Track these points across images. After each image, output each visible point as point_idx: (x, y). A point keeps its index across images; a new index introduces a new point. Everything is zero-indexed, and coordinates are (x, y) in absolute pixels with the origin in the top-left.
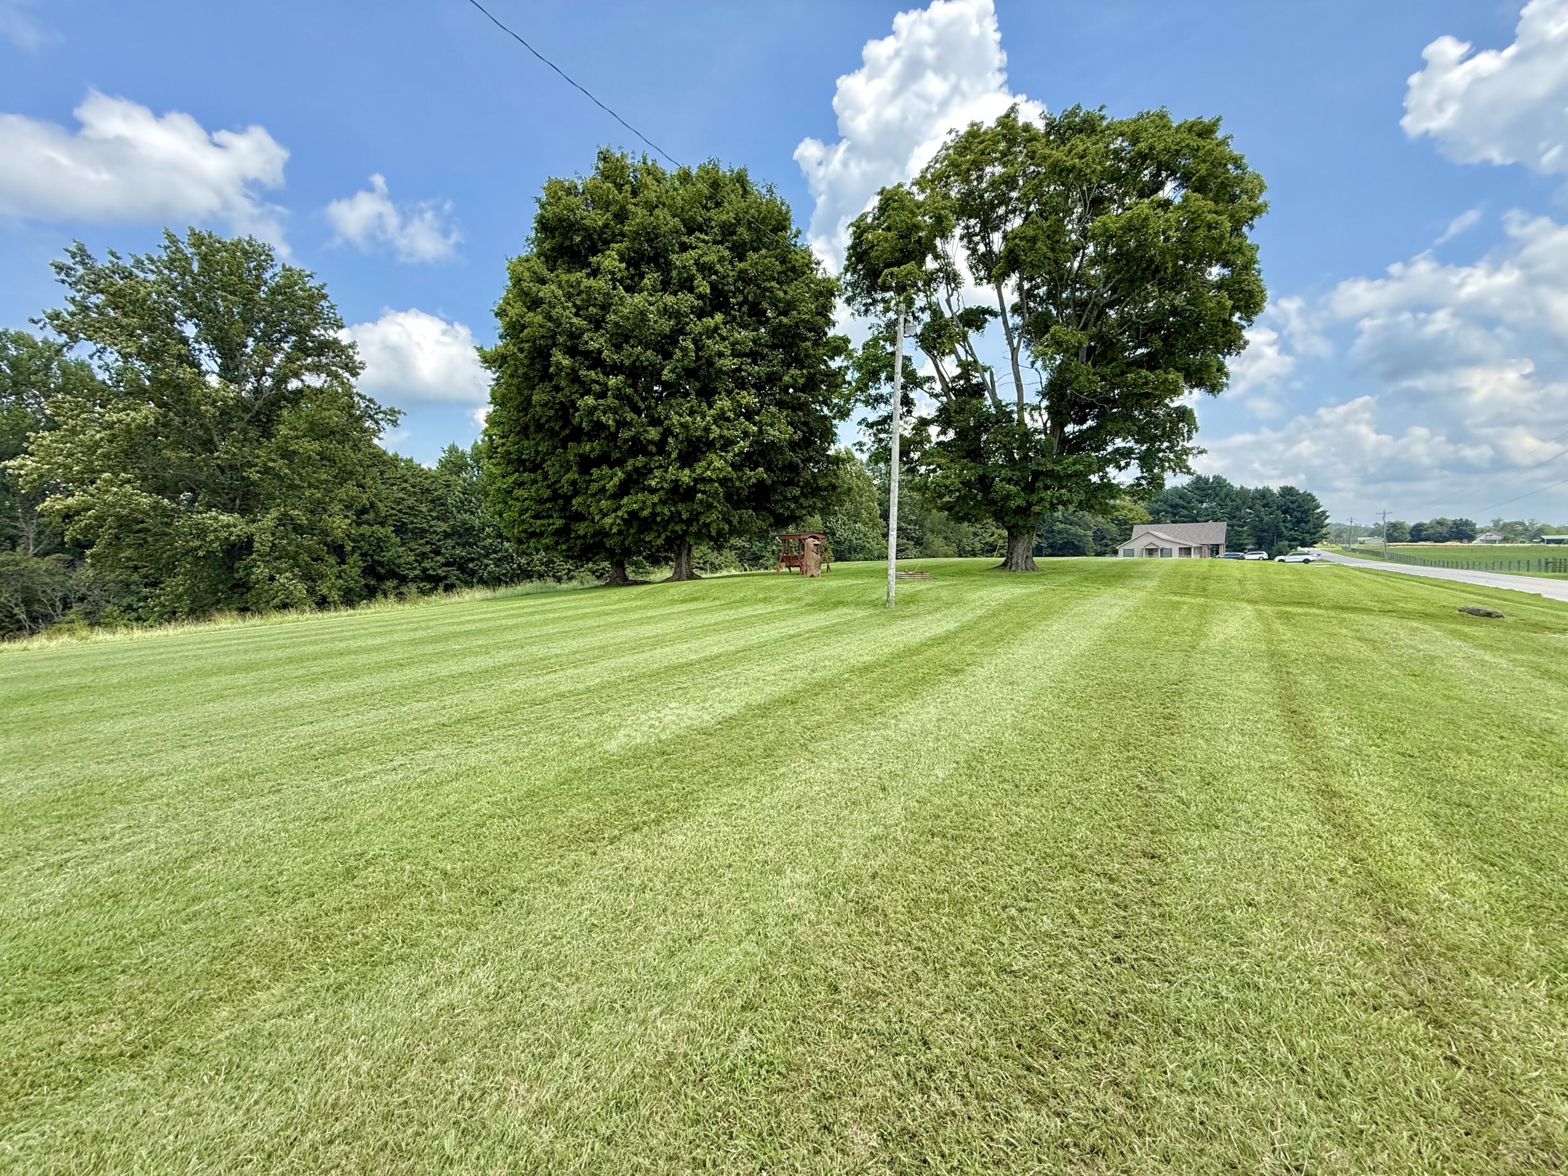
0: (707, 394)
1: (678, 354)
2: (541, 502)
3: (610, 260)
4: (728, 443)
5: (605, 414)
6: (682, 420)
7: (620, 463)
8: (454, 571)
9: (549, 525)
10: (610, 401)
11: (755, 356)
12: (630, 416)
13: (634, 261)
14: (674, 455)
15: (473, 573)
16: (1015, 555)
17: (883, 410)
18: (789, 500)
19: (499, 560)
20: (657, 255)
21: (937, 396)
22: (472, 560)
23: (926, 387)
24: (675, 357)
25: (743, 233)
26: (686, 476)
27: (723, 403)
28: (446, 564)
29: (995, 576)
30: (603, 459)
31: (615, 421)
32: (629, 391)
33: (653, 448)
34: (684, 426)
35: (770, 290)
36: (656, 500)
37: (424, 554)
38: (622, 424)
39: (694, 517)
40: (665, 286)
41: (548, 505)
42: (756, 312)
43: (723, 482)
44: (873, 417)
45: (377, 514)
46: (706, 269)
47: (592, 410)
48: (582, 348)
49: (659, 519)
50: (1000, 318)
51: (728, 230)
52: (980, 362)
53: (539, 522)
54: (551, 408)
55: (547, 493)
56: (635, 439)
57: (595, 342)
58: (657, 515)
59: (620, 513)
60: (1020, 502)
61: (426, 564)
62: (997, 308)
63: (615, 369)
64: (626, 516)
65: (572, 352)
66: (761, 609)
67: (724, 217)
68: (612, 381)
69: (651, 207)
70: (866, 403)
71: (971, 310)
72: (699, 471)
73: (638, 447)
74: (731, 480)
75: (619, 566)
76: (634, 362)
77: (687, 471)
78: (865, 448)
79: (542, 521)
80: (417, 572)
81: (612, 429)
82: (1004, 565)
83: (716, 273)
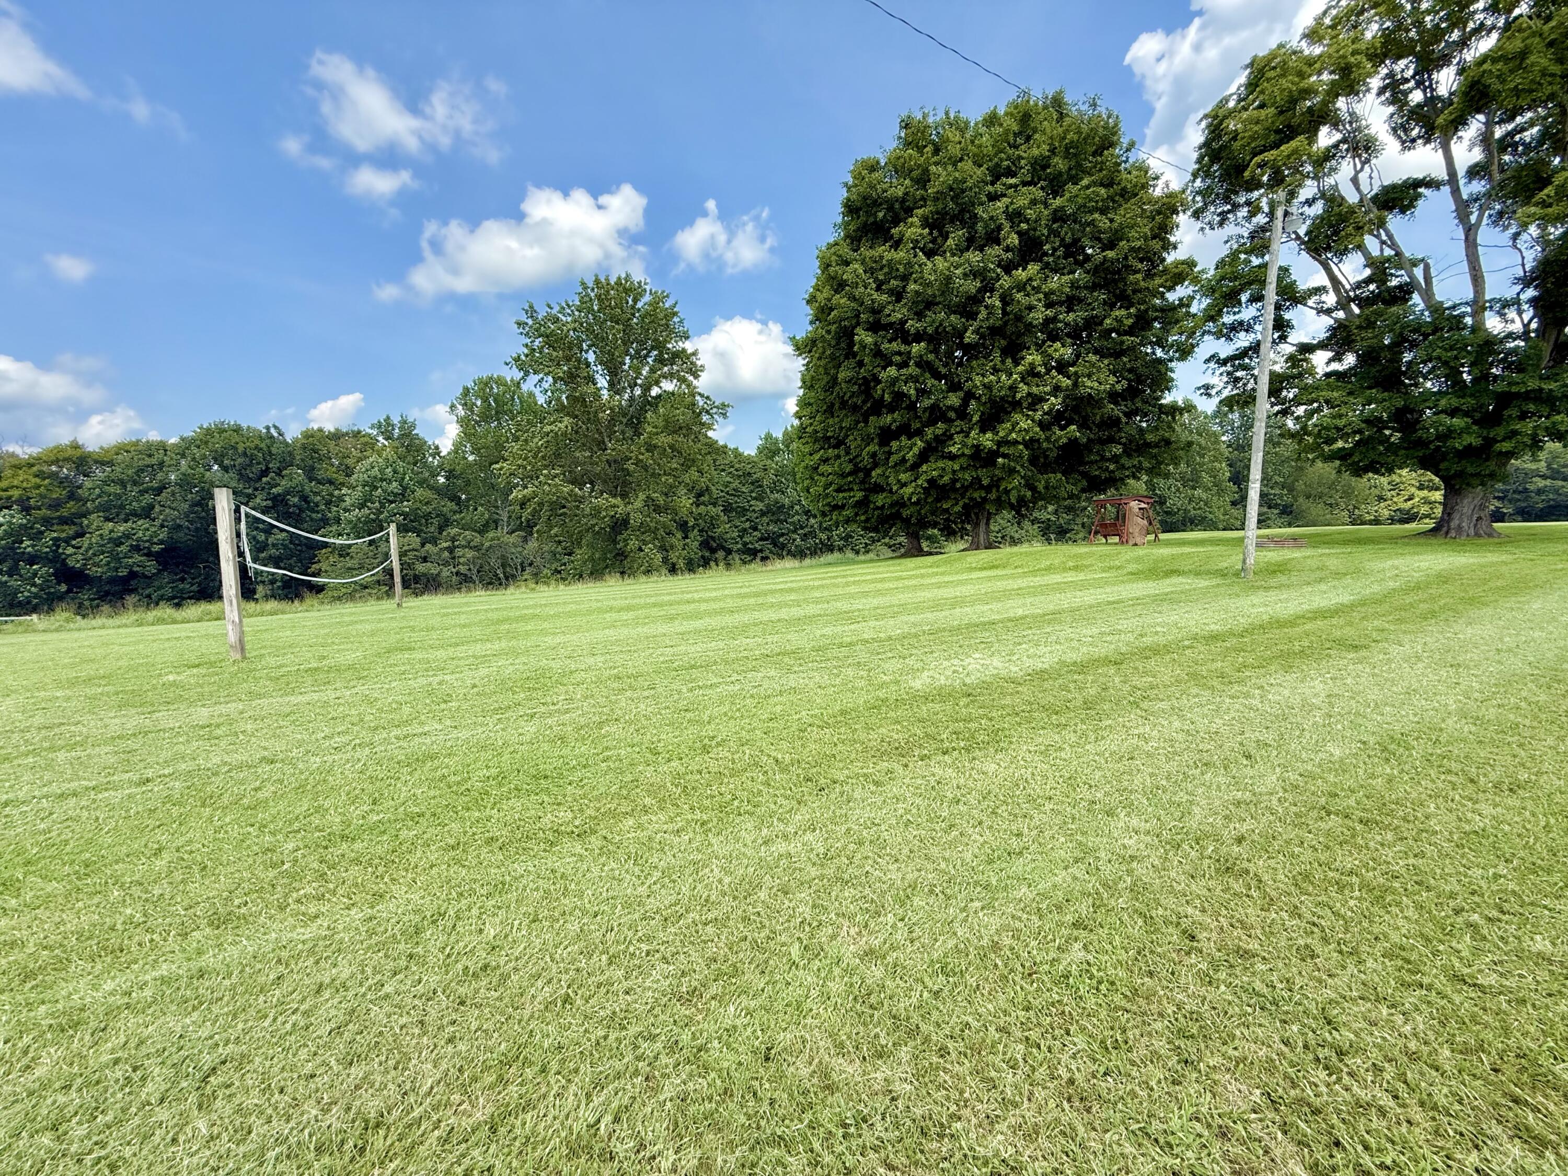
0: (1013, 351)
1: (983, 313)
2: (843, 475)
3: (913, 229)
4: (1036, 400)
5: (906, 383)
6: (986, 380)
7: (919, 433)
8: (768, 545)
9: (850, 497)
10: (912, 370)
11: (1071, 303)
12: (931, 382)
13: (936, 224)
14: (976, 418)
15: (783, 547)
16: (1456, 516)
17: (1243, 340)
18: (1108, 460)
19: (805, 535)
20: (962, 211)
21: (1328, 312)
22: (783, 535)
23: (1310, 303)
24: (980, 316)
25: (1060, 164)
26: (987, 440)
27: (1032, 357)
28: (761, 539)
29: (1418, 544)
30: (905, 430)
31: (916, 389)
32: (931, 357)
33: (952, 415)
34: (988, 387)
35: (1092, 223)
36: (957, 467)
37: (745, 530)
38: (923, 392)
39: (995, 484)
40: (971, 242)
41: (850, 479)
42: (1073, 250)
43: (1030, 444)
44: (1225, 349)
45: (711, 497)
46: (1015, 216)
47: (894, 381)
48: (884, 321)
49: (958, 485)
50: (1446, 190)
51: (1040, 165)
52: (1407, 254)
53: (841, 495)
54: (855, 384)
55: (849, 468)
56: (934, 408)
57: (898, 313)
58: (957, 480)
59: (920, 482)
60: (1472, 440)
61: (746, 539)
63: (918, 338)
64: (926, 485)
65: (874, 327)
66: (1071, 577)
67: (1036, 152)
68: (916, 348)
69: (955, 162)
70: (1218, 335)
71: (1394, 187)
72: (1001, 434)
73: (937, 414)
74: (1038, 440)
75: (915, 537)
76: (937, 328)
77: (989, 435)
78: (1213, 392)
79: (845, 494)
80: (739, 546)
81: (913, 398)
82: (1434, 531)
83: (1027, 221)
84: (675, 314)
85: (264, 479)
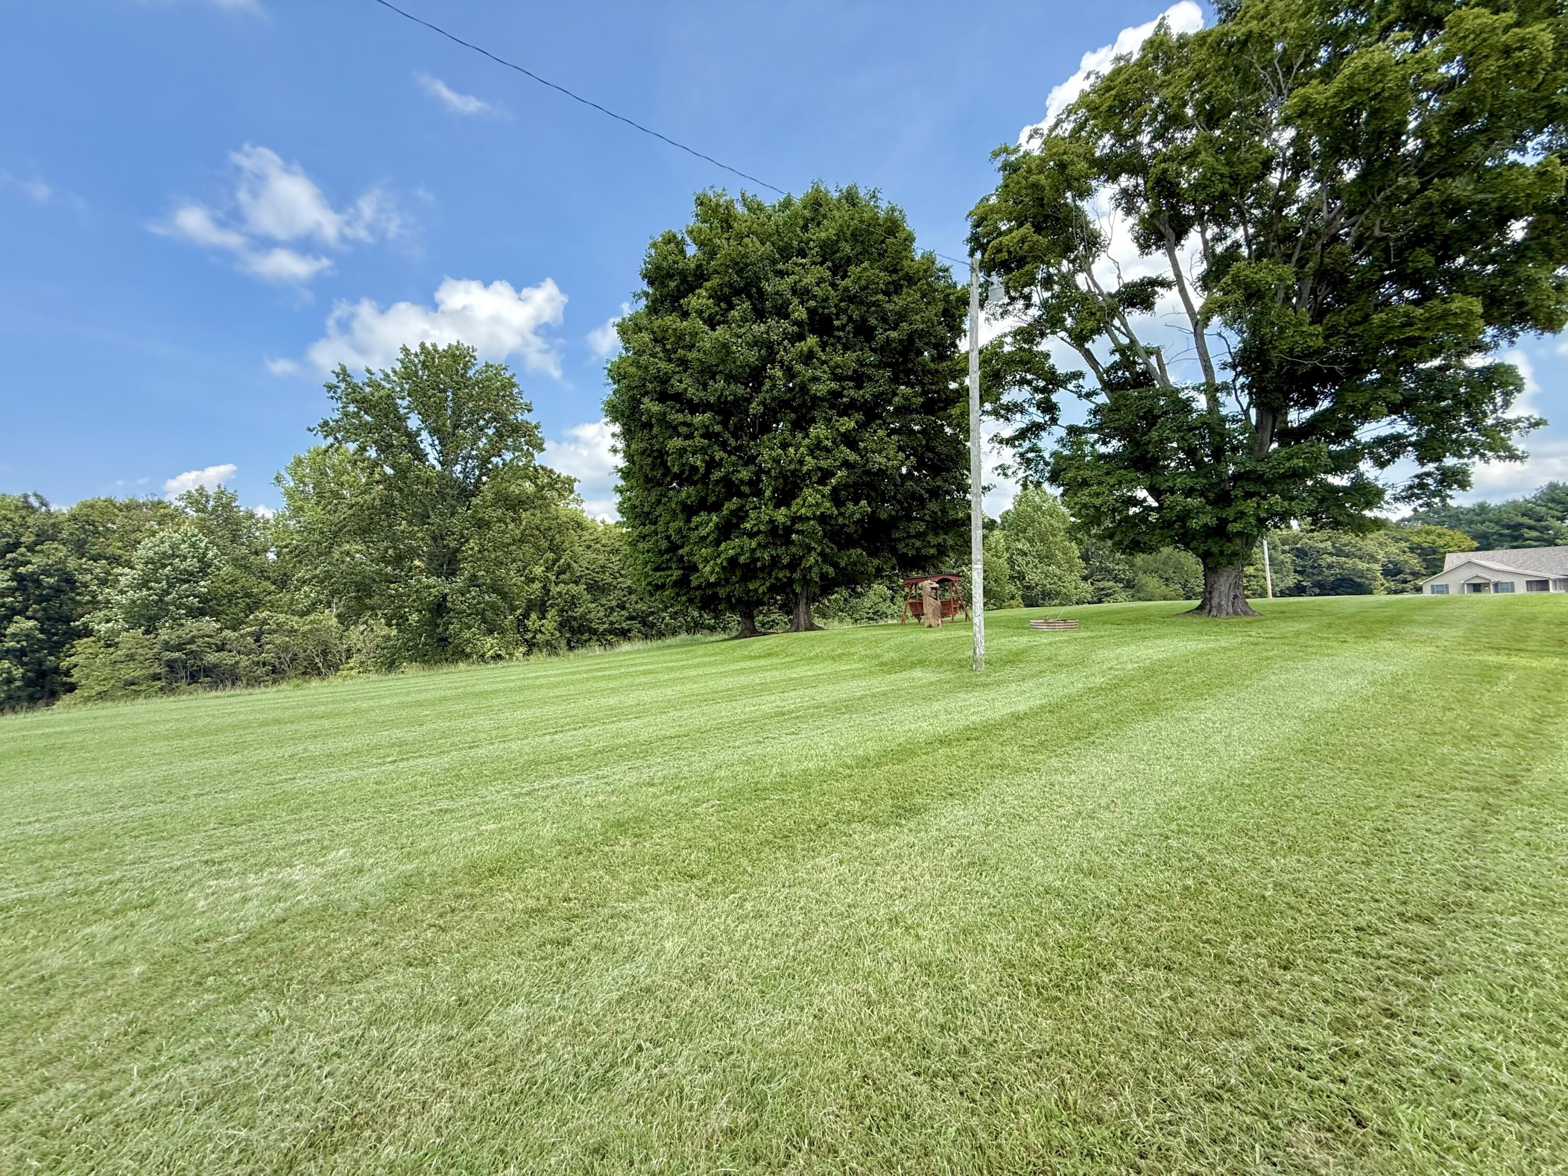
0: (801, 424)
1: (767, 384)
2: (661, 553)
3: (699, 300)
4: (825, 475)
5: (693, 454)
6: (774, 454)
7: (716, 507)
8: (636, 625)
9: (668, 576)
10: (699, 441)
11: (859, 380)
12: (719, 455)
13: (725, 299)
14: (768, 493)
15: (653, 625)
16: (1216, 594)
17: (1019, 422)
18: (915, 537)
20: (748, 285)
21: (1088, 395)
22: (652, 613)
23: (1070, 386)
24: (765, 388)
25: (847, 248)
26: (781, 515)
27: (818, 431)
28: (628, 619)
29: (1182, 624)
30: (703, 505)
31: (703, 461)
32: (718, 428)
33: (746, 489)
34: (776, 461)
35: (876, 304)
36: (754, 545)
37: (612, 609)
38: (712, 464)
39: (794, 565)
40: (760, 315)
41: (667, 557)
42: (864, 331)
43: (823, 519)
44: (1008, 431)
45: (572, 574)
46: (802, 294)
47: (682, 452)
48: (671, 391)
49: (759, 564)
50: (1176, 289)
51: (828, 251)
52: (1142, 343)
53: (658, 574)
54: (649, 456)
55: (664, 545)
56: (726, 481)
57: (685, 384)
58: (758, 559)
59: (719, 561)
60: (1208, 519)
61: (612, 619)
62: (1170, 275)
63: (704, 407)
64: (725, 564)
65: (663, 397)
67: (823, 235)
68: (698, 419)
69: (740, 237)
70: (995, 413)
71: (1134, 285)
72: (794, 509)
73: (730, 488)
74: (831, 516)
75: (748, 616)
76: (720, 397)
77: (783, 510)
78: (1009, 472)
79: (662, 573)
80: (606, 626)
81: (702, 470)
82: (1200, 608)
83: (814, 297)
84: (513, 385)
85: (9, 556)
